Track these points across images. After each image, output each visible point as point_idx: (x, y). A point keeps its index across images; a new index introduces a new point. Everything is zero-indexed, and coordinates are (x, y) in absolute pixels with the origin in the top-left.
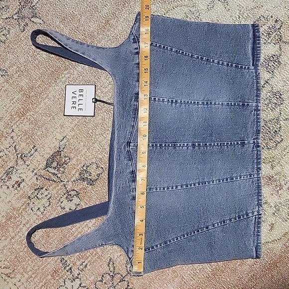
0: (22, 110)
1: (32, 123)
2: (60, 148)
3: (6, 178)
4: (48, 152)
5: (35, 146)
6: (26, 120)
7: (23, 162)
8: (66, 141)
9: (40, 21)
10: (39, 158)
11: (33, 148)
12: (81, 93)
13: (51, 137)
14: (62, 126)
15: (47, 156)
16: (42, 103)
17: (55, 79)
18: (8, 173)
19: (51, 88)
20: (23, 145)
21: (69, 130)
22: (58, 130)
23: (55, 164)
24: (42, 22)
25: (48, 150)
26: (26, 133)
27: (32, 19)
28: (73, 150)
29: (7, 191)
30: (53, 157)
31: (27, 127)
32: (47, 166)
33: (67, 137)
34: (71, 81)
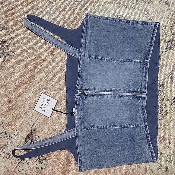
0: (7, 109)
1: (14, 116)
2: (32, 130)
3: (2, 152)
4: (25, 134)
5: (17, 131)
6: (10, 115)
7: (11, 141)
8: (35, 126)
9: (13, 54)
10: (20, 138)
11: (16, 132)
12: (48, 101)
13: (26, 124)
14: (32, 117)
15: (25, 136)
16: (19, 104)
17: (25, 88)
18: (2, 149)
19: (23, 94)
20: (10, 131)
21: (36, 119)
22: (30, 120)
23: (30, 141)
24: (14, 55)
25: (25, 133)
26: (11, 123)
27: (9, 53)
28: (40, 131)
29: (3, 160)
30: (28, 137)
31: (11, 119)
32: (25, 142)
33: (36, 123)
34: (35, 89)
